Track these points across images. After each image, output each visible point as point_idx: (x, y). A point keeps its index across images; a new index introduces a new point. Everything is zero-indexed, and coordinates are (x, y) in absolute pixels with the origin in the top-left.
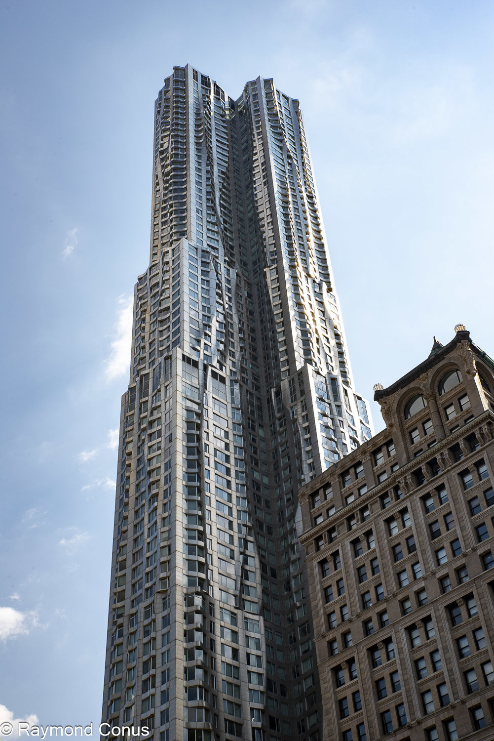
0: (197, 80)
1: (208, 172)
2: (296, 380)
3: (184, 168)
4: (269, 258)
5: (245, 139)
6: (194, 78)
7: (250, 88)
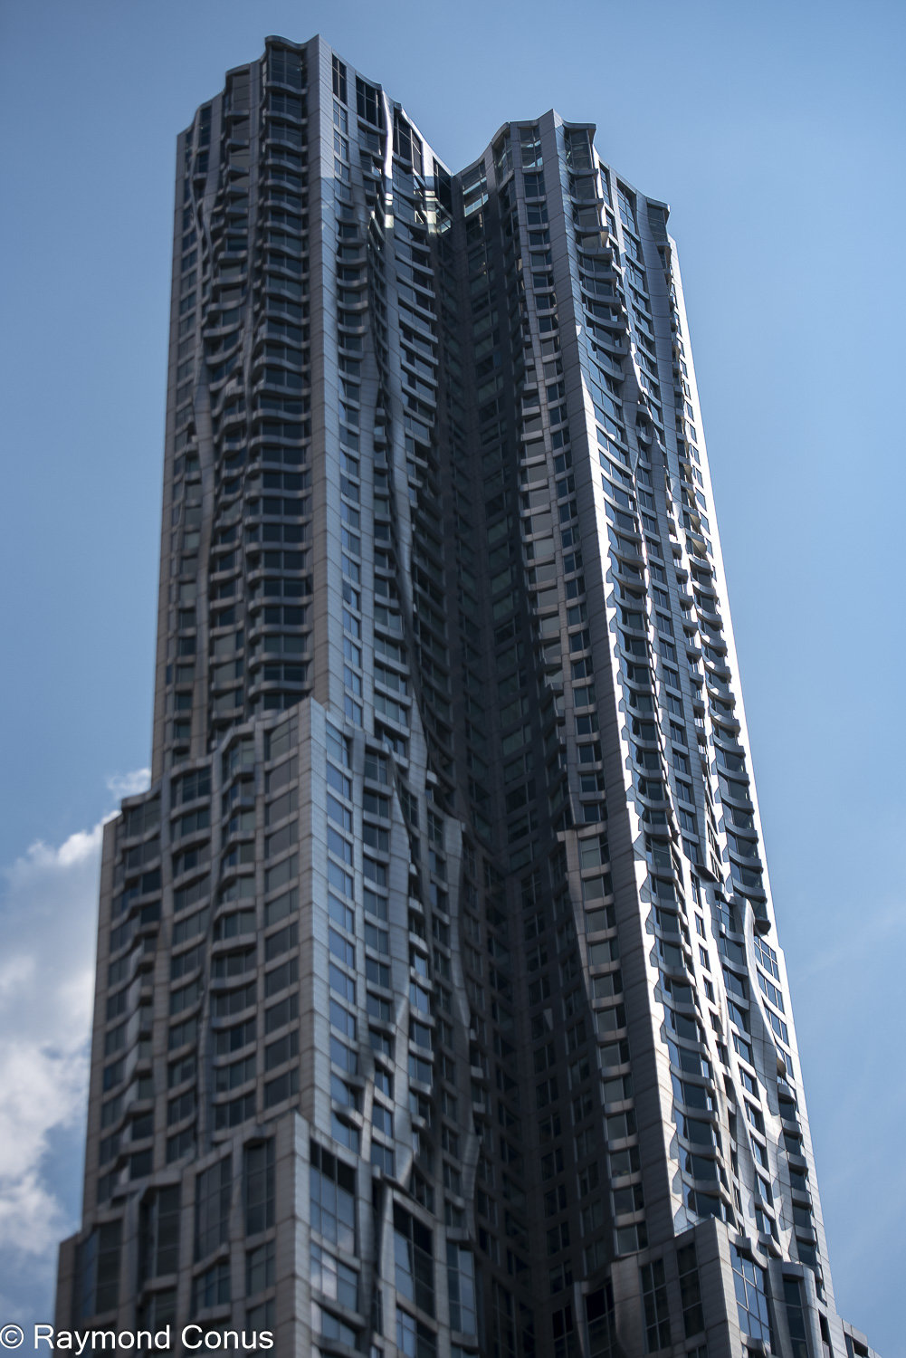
0: (344, 99)
1: (378, 447)
2: (671, 1268)
3: (298, 424)
4: (576, 796)
5: (486, 325)
6: (335, 92)
7: (516, 146)
